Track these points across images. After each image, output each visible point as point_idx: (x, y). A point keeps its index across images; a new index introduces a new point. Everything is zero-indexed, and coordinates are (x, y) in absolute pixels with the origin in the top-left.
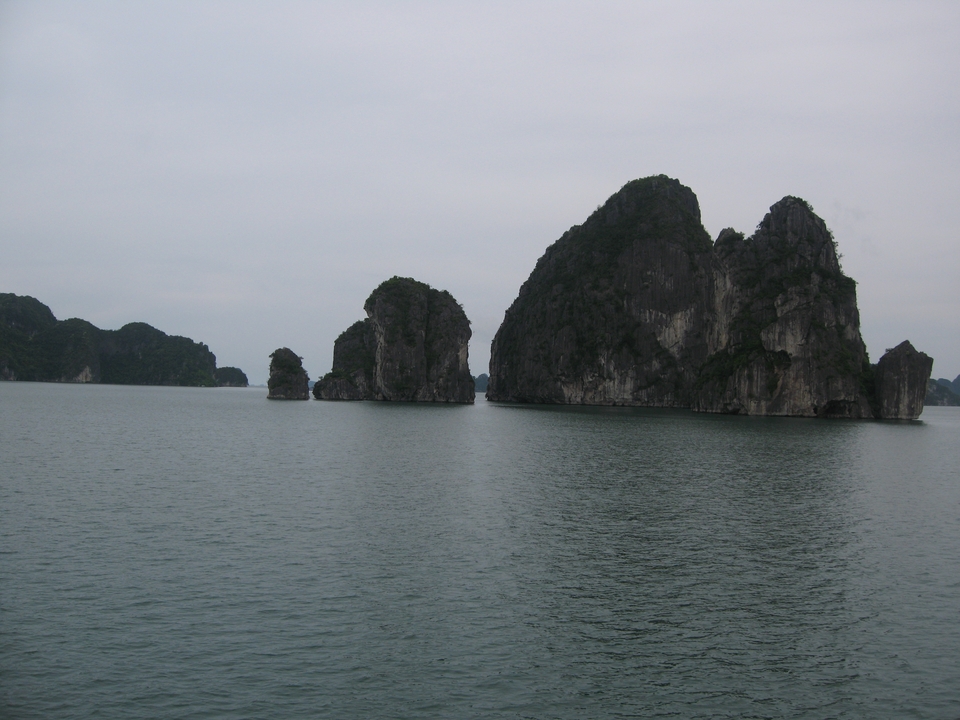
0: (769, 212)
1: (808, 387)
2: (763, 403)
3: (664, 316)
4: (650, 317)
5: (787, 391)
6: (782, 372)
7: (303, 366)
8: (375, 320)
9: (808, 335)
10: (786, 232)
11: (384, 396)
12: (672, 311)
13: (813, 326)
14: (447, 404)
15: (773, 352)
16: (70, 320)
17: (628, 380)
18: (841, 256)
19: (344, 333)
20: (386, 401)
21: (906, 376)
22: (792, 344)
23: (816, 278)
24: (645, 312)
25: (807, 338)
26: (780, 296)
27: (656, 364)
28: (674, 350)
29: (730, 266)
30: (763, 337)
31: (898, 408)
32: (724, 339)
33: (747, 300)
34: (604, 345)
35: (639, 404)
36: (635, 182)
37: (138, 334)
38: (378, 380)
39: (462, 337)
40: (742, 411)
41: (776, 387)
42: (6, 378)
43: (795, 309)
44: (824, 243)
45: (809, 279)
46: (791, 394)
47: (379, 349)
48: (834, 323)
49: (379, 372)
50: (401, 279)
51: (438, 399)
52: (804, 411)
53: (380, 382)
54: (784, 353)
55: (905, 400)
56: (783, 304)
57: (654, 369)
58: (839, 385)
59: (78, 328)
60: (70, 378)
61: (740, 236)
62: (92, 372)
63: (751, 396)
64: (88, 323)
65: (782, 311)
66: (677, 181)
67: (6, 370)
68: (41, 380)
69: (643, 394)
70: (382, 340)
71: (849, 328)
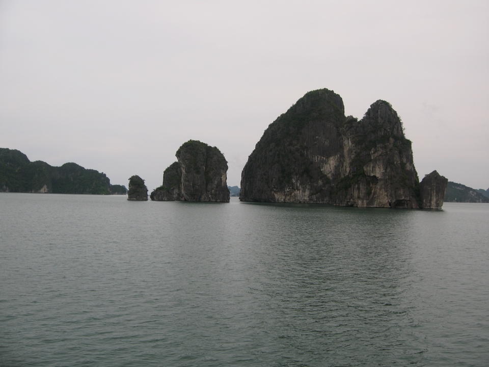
0: (370, 107)
1: (386, 193)
2: (365, 201)
3: (324, 158)
4: (318, 159)
5: (376, 195)
6: (374, 186)
7: (145, 184)
8: (181, 162)
9: (386, 168)
10: (378, 118)
11: (185, 199)
12: (328, 156)
13: (389, 164)
14: (216, 202)
15: (370, 176)
16: (37, 162)
17: (307, 190)
18: (404, 129)
19: (168, 168)
20: (186, 201)
21: (435, 188)
22: (379, 172)
23: (392, 140)
24: (315, 157)
25: (386, 170)
26: (373, 149)
27: (320, 182)
28: (329, 175)
29: (351, 134)
30: (365, 169)
31: (431, 203)
32: (348, 170)
33: (359, 151)
34: (294, 173)
35: (312, 202)
36: (311, 92)
37: (71, 168)
38: (182, 190)
39: (223, 169)
40: (355, 205)
41: (371, 193)
42: (4, 191)
43: (380, 155)
44: (396, 123)
45: (388, 141)
46: (378, 196)
47: (183, 176)
48: (399, 162)
49: (182, 187)
50: (194, 141)
51: (212, 200)
52: (384, 205)
53: (183, 192)
54: (375, 177)
55: (434, 199)
56: (374, 153)
57: (319, 185)
58: (401, 192)
59: (41, 166)
60: (37, 191)
61: (356, 120)
62: (47, 188)
63: (359, 198)
64: (46, 163)
65: (374, 156)
66: (333, 91)
67: (5, 187)
68: (22, 192)
69: (314, 197)
70: (184, 171)
71: (408, 164)
